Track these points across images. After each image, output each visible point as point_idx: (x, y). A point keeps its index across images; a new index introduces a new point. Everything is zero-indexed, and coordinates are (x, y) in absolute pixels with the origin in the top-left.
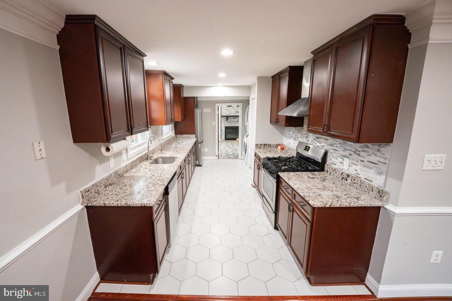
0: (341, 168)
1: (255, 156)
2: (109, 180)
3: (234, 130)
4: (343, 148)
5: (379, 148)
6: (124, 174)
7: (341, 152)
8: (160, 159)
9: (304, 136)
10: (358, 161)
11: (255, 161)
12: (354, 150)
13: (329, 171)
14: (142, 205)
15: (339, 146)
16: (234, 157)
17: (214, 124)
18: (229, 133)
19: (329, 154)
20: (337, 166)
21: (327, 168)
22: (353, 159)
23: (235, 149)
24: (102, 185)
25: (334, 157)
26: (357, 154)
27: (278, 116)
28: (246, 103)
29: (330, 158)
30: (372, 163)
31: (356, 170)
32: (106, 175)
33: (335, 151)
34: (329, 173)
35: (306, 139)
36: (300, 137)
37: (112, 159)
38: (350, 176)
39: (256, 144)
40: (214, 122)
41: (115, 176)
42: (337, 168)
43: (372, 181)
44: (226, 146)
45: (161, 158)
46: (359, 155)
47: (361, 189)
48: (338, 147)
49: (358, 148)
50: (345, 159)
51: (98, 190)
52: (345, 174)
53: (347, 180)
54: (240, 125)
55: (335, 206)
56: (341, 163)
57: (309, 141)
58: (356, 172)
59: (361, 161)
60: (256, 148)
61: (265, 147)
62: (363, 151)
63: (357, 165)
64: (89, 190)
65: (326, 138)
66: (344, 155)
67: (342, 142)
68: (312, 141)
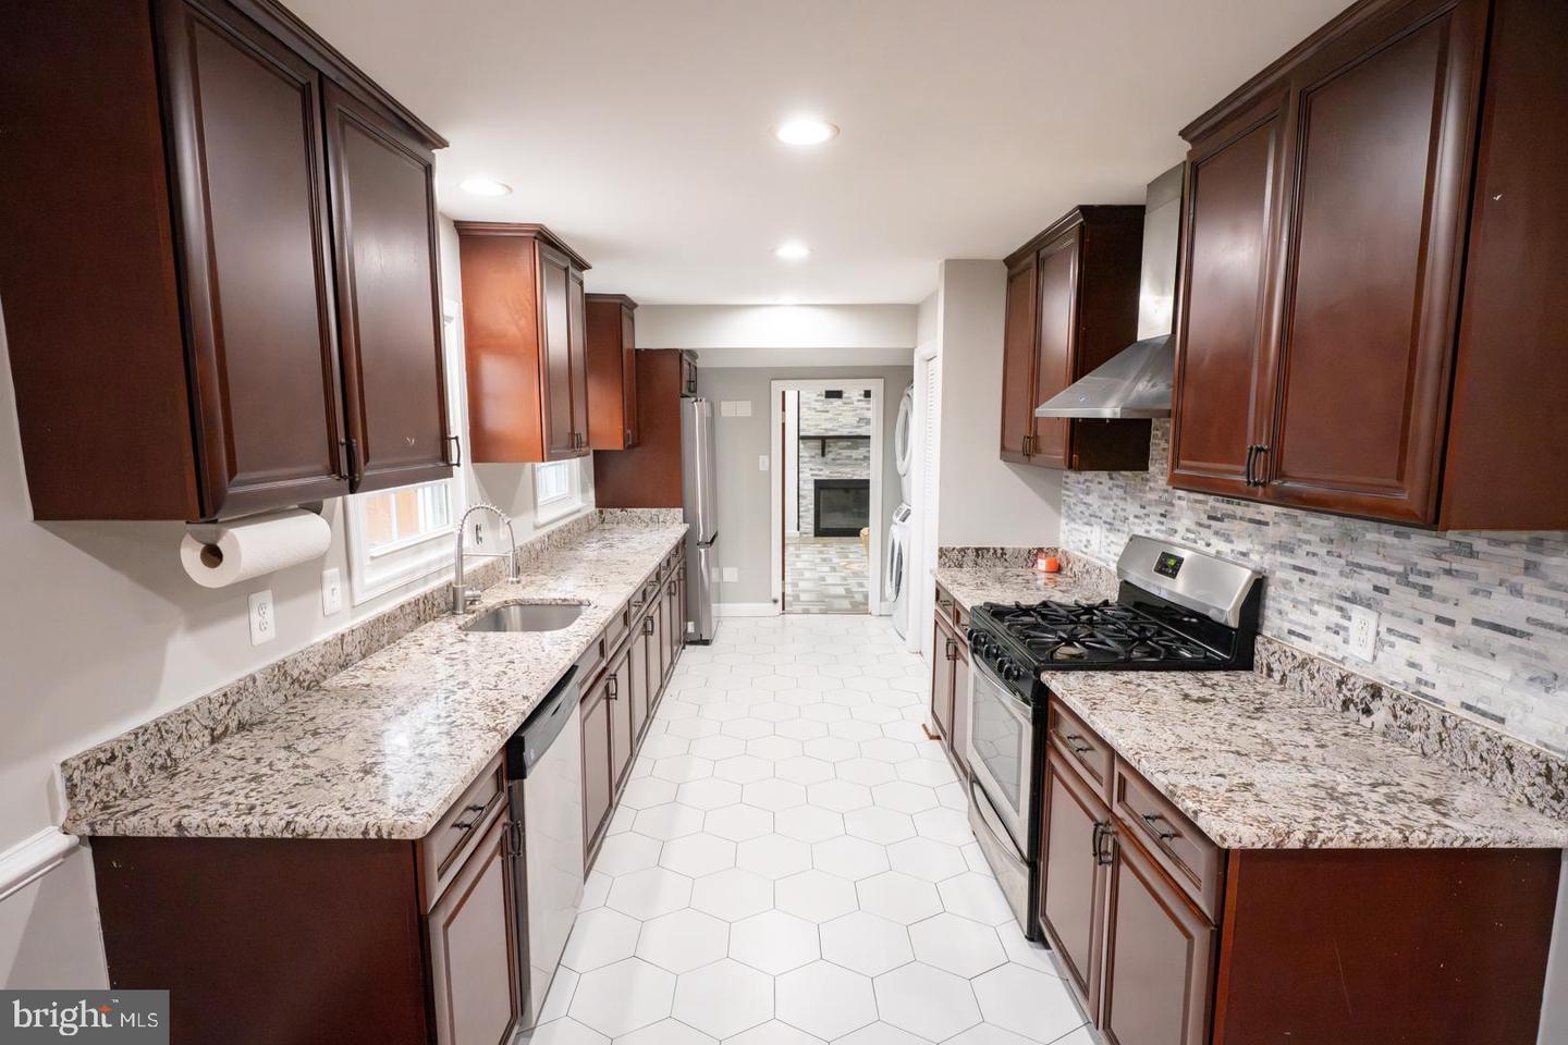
0: (1334, 655)
1: (937, 598)
2: (239, 706)
3: (852, 492)
4: (1343, 561)
5: (1533, 556)
6: (325, 678)
7: (1333, 579)
8: (515, 612)
9: (1154, 510)
10: (1421, 622)
11: (936, 623)
12: (1400, 569)
13: (1275, 666)
14: (366, 832)
15: (1322, 551)
16: (849, 607)
17: (763, 467)
18: (832, 509)
19: (1271, 591)
20: (1318, 642)
21: (1264, 654)
22: (1393, 613)
23: (856, 574)
24: (195, 728)
25: (1299, 602)
26: (1414, 586)
27: (1033, 422)
28: (897, 377)
29: (1280, 607)
30: (1496, 627)
31: (1412, 665)
32: (228, 679)
33: (1304, 575)
34: (1277, 676)
35: (1162, 523)
36: (1136, 517)
37: (262, 606)
38: (1384, 693)
39: (941, 550)
40: (766, 458)
41: (274, 686)
42: (1316, 655)
43: (1502, 721)
44: (818, 561)
45: (520, 604)
46: (1426, 591)
47: (1447, 755)
48: (1314, 555)
49: (1415, 559)
50: (1357, 612)
51: (169, 754)
52: (1360, 683)
53: (1367, 711)
54: (874, 473)
55: (1331, 845)
56: (1337, 633)
57: (1176, 532)
58: (1412, 675)
59: (1439, 619)
60: (941, 565)
61: (979, 560)
62: (1449, 572)
63: (1417, 640)
64: (113, 758)
65: (1258, 517)
66: (1349, 594)
67: (1335, 533)
68: (1188, 530)
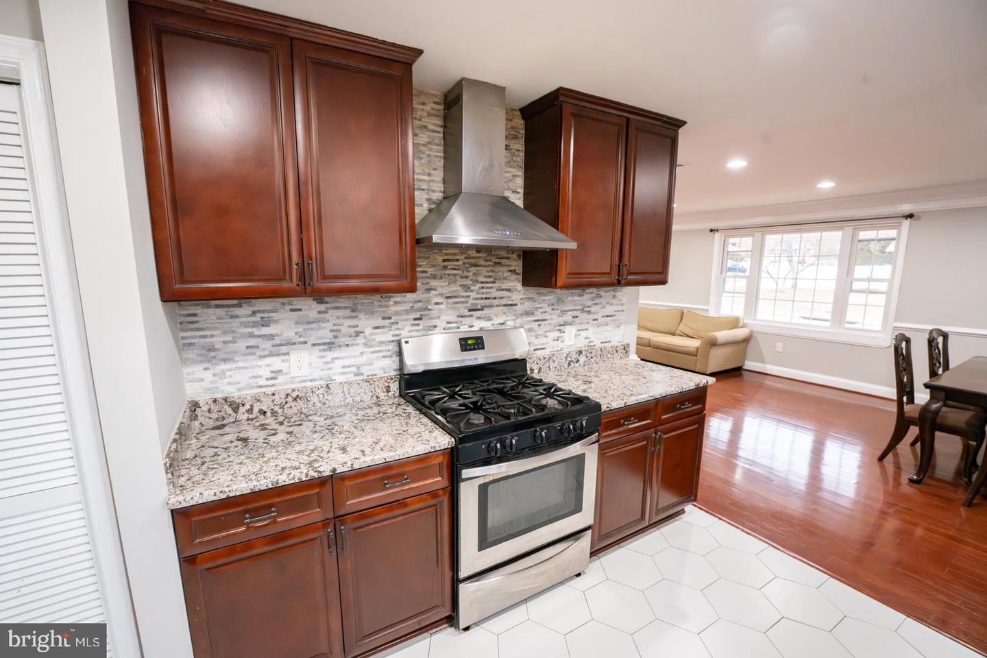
0: (557, 349)
4: (559, 311)
5: (614, 294)
7: (555, 318)
9: (406, 317)
10: (588, 323)
12: (581, 307)
15: (550, 309)
20: (548, 348)
25: (538, 335)
26: (586, 312)
30: (607, 316)
31: (586, 338)
33: (540, 323)
42: (551, 353)
43: (610, 342)
46: (589, 312)
48: (545, 312)
50: (567, 329)
52: (574, 353)
53: (578, 361)
56: (558, 340)
59: (594, 320)
62: (595, 304)
63: (587, 329)
65: (510, 303)
66: (563, 323)
67: (554, 301)
68: (449, 323)
